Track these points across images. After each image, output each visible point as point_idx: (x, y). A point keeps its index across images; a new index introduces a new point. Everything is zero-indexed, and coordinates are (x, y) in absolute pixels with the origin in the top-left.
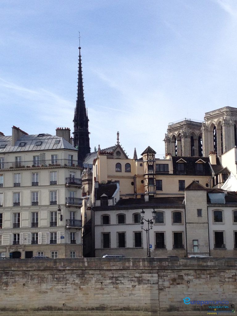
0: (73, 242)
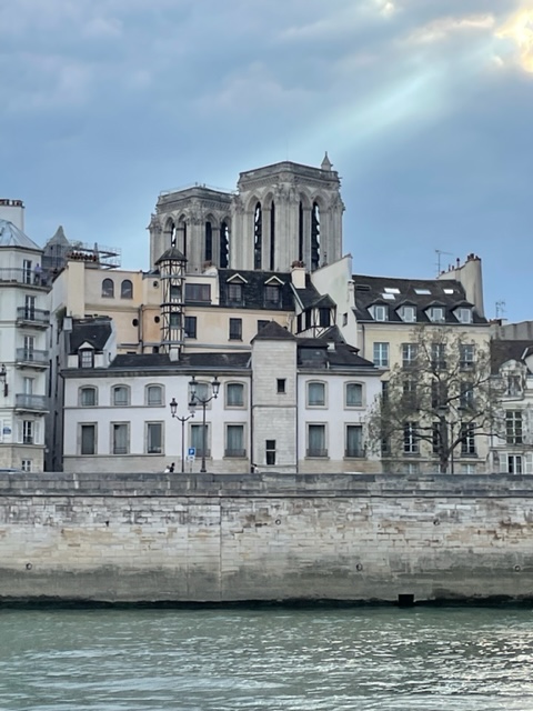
0: (28, 440)
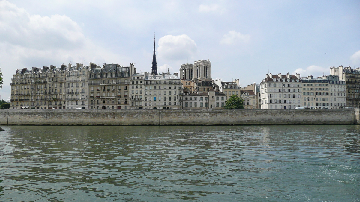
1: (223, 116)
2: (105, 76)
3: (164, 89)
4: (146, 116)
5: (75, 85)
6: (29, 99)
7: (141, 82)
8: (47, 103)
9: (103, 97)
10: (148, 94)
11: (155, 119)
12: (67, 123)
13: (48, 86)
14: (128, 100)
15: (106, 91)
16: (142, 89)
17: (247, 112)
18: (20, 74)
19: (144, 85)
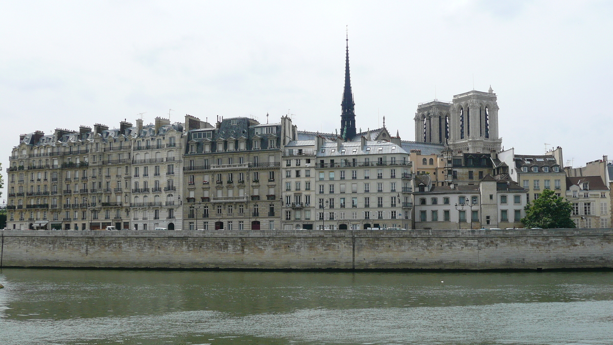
0: (407, 218)
1: (515, 247)
2: (220, 148)
3: (366, 177)
4: (320, 248)
5: (151, 171)
6: (47, 206)
7: (308, 161)
8: (89, 214)
9: (218, 199)
10: (327, 191)
11: (342, 254)
12: (133, 263)
13: (89, 173)
14: (277, 205)
15: (225, 184)
16: (311, 179)
17: (579, 236)
18: (28, 145)
19: (316, 168)
